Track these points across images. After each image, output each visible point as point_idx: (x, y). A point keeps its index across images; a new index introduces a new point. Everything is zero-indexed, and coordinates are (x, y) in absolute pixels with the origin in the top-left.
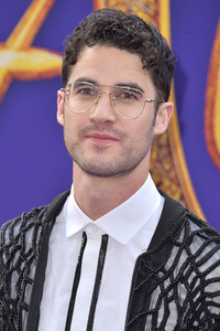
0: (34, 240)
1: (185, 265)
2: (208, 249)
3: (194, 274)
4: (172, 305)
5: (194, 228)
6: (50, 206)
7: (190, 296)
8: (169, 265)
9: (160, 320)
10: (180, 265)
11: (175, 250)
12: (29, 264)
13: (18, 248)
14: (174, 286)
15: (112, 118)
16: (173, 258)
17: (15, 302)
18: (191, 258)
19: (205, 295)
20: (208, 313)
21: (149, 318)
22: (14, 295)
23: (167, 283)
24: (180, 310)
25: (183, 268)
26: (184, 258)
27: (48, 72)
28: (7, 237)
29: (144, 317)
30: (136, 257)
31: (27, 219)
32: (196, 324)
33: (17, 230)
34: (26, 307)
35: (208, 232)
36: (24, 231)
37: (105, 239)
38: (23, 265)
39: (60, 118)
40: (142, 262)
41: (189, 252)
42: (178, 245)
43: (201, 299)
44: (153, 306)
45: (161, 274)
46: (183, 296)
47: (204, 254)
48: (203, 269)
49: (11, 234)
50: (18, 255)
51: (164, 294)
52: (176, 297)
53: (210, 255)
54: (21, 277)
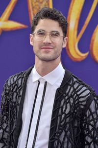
0: (21, 83)
1: (73, 92)
3: (76, 95)
4: (68, 105)
5: (75, 80)
6: (27, 71)
7: (74, 101)
8: (67, 91)
9: (64, 109)
11: (69, 87)
12: (20, 90)
13: (16, 85)
14: (69, 98)
15: (51, 42)
16: (68, 89)
17: (15, 103)
18: (74, 90)
19: (79, 102)
20: (80, 108)
21: (61, 109)
22: (14, 100)
23: (66, 98)
24: (71, 106)
25: (72, 93)
26: (72, 89)
27: (14, 28)
28: (12, 81)
29: (59, 108)
30: (56, 89)
31: (19, 75)
32: (76, 111)
33: (15, 78)
34: (18, 104)
35: (80, 81)
36: (18, 79)
37: (46, 83)
38: (18, 91)
39: (31, 43)
40: (58, 91)
41: (74, 88)
42: (70, 85)
43: (78, 103)
44: (62, 105)
45: (64, 95)
46: (72, 102)
47: (79, 88)
48: (79, 93)
49: (13, 80)
50: (16, 87)
51: (65, 101)
52: (69, 102)
53: (81, 89)
54: (17, 95)
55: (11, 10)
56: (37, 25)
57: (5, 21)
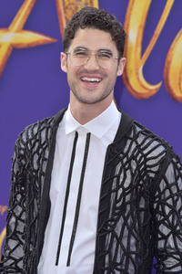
0: (47, 136)
1: (135, 150)
2: (148, 141)
3: (140, 155)
4: (128, 172)
5: (138, 129)
6: (56, 117)
7: (138, 167)
8: (126, 150)
9: (121, 180)
10: (132, 150)
11: (129, 142)
12: (44, 149)
13: (38, 141)
14: (129, 161)
16: (128, 146)
17: (36, 172)
18: (138, 146)
19: (146, 166)
20: (148, 176)
21: (115, 179)
22: (36, 167)
23: (125, 160)
24: (133, 175)
25: (134, 152)
26: (134, 146)
27: (33, 43)
28: (30, 134)
29: (112, 179)
31: (41, 124)
32: (141, 182)
33: (36, 130)
34: (42, 174)
35: (146, 131)
36: (40, 131)
37: (89, 135)
38: (41, 150)
39: (63, 68)
40: (111, 148)
41: (137, 143)
42: (130, 139)
43: (145, 169)
44: (117, 172)
45: (121, 155)
46: (134, 167)
47: (145, 144)
48: (145, 152)
49: (32, 133)
50: (37, 144)
51: (123, 166)
52: (130, 168)
53: (149, 144)
54: (40, 157)
55: (28, 12)
56: (73, 38)
57: (18, 31)
